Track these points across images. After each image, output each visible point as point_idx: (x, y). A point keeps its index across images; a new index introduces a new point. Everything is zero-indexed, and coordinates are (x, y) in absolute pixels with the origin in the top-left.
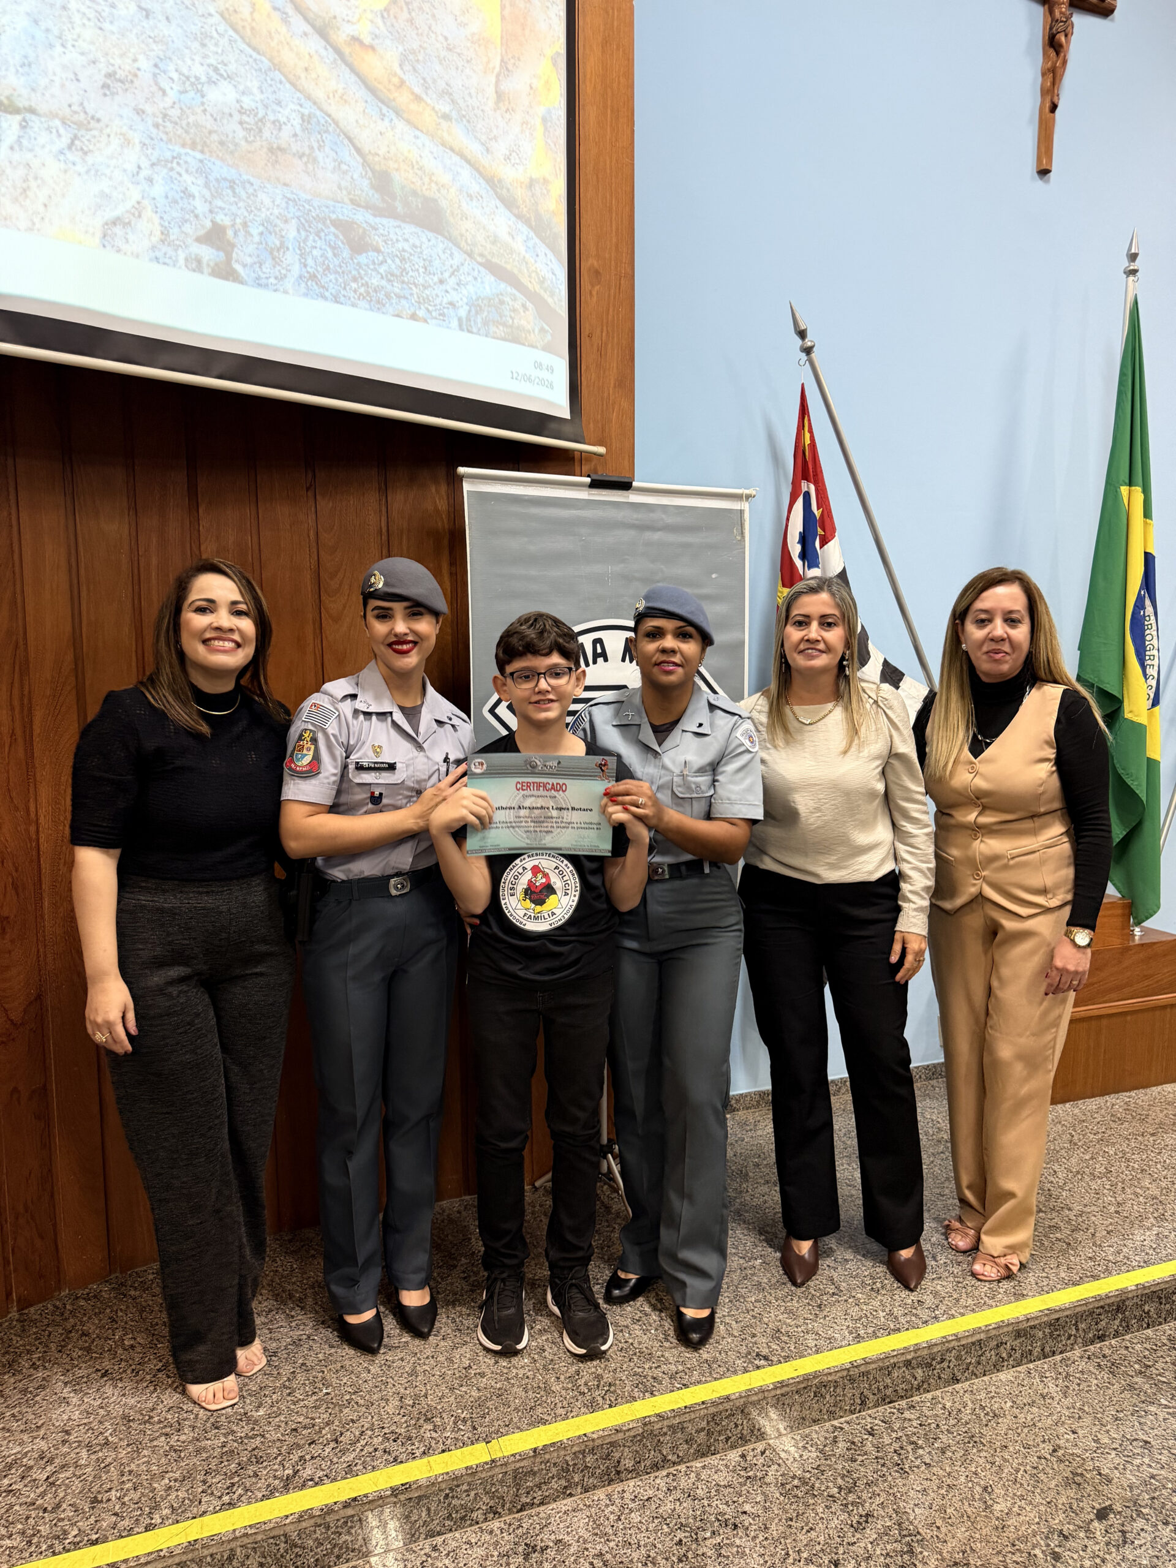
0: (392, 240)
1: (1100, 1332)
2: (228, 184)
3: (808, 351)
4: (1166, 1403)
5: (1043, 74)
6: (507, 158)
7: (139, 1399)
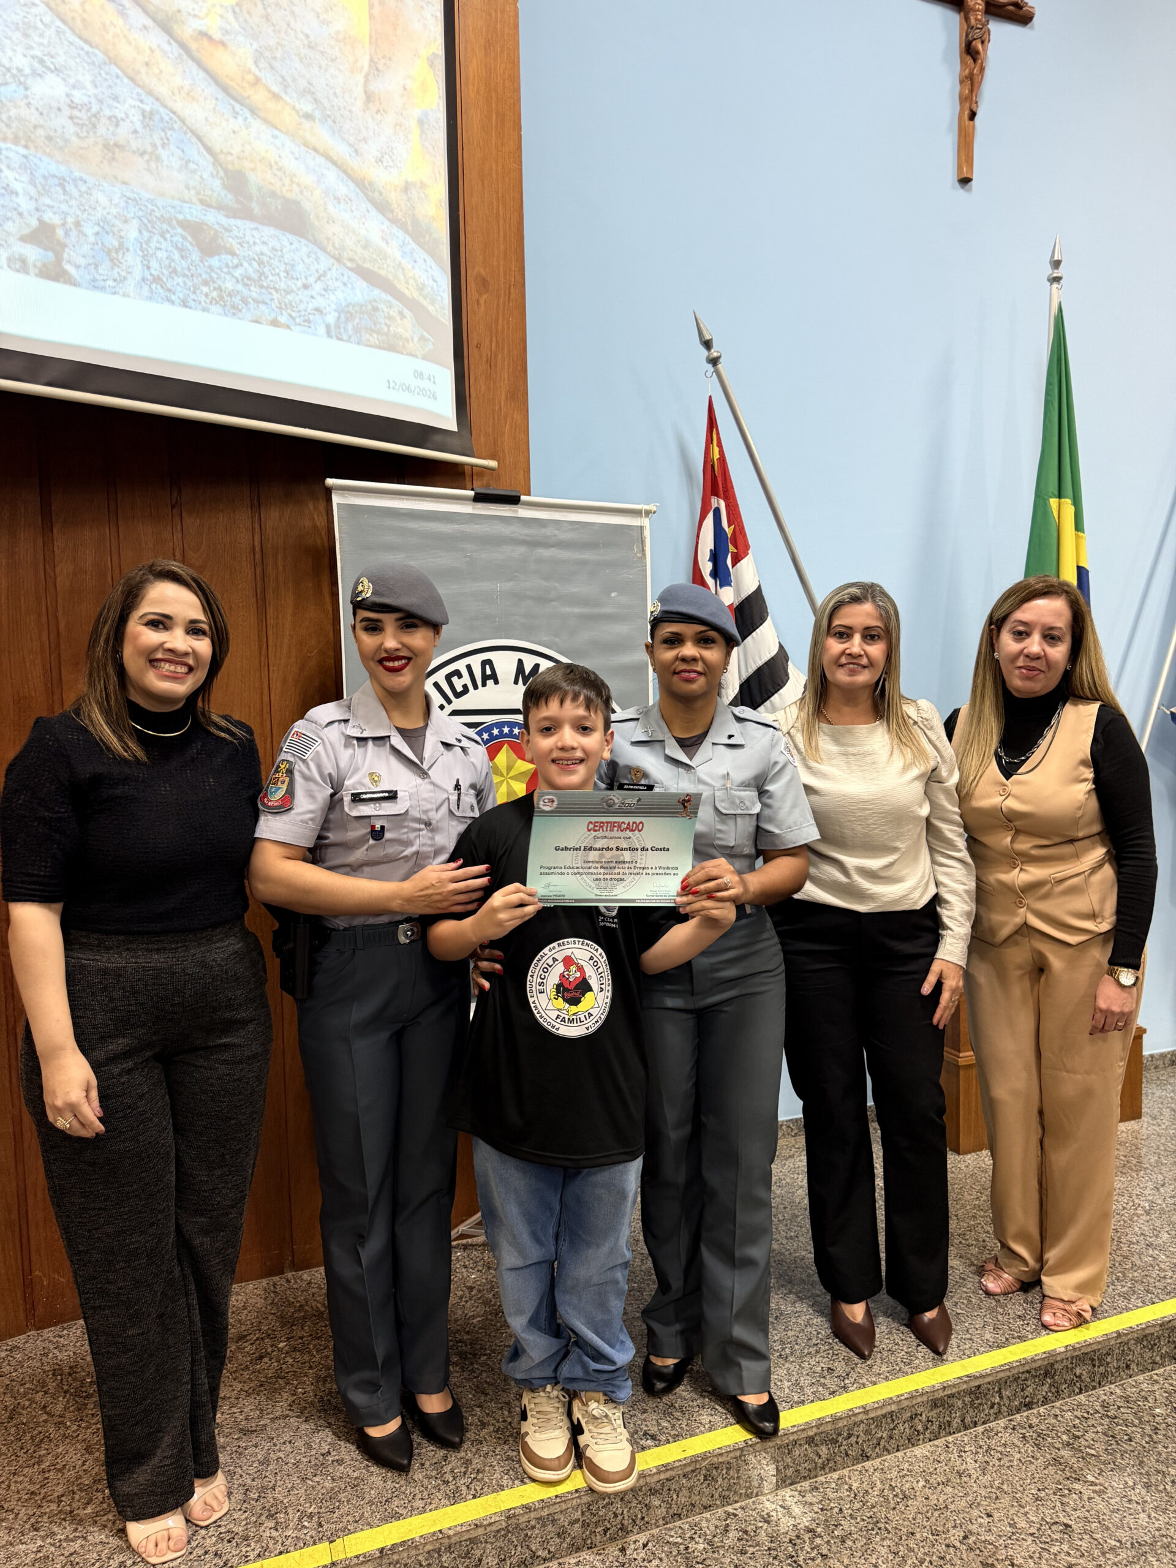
0: (248, 243)
1: (1027, 1400)
2: (57, 182)
3: (714, 361)
5: (961, 82)
6: (379, 161)
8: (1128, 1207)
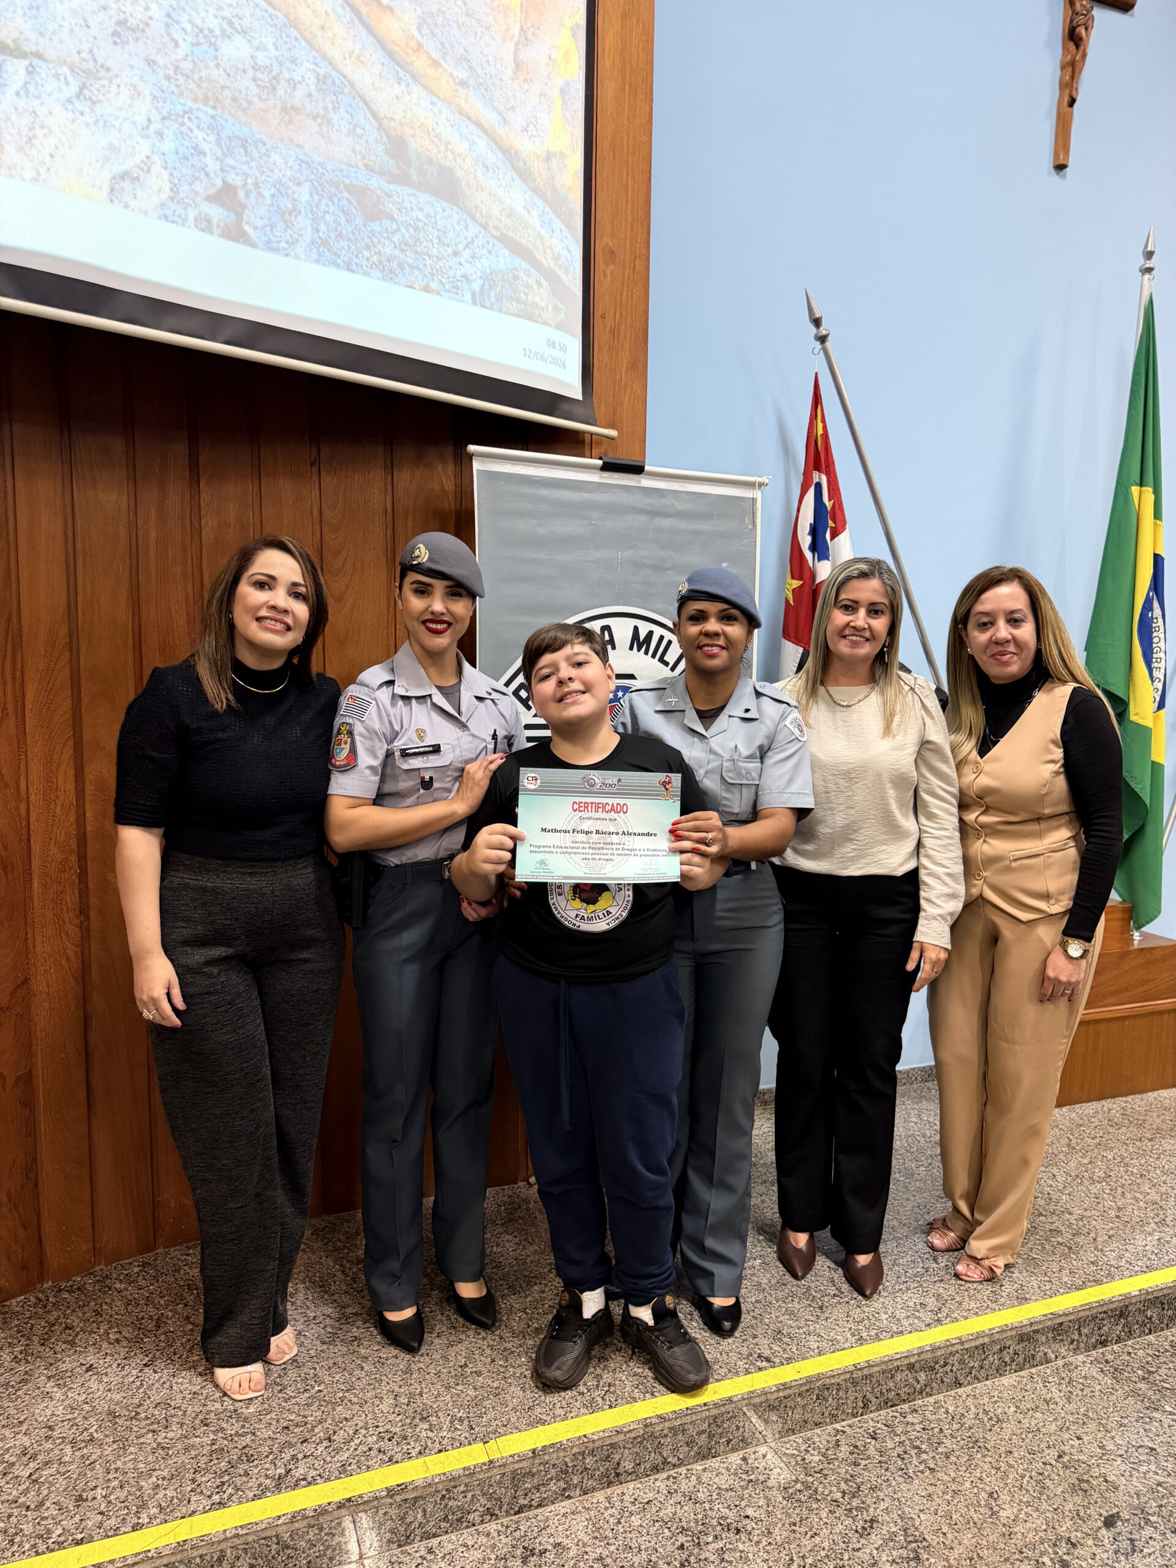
0: (406, 208)
1: (1103, 1338)
3: (822, 339)
4: (1171, 1409)
5: (1062, 68)
6: (525, 130)
7: (125, 1395)
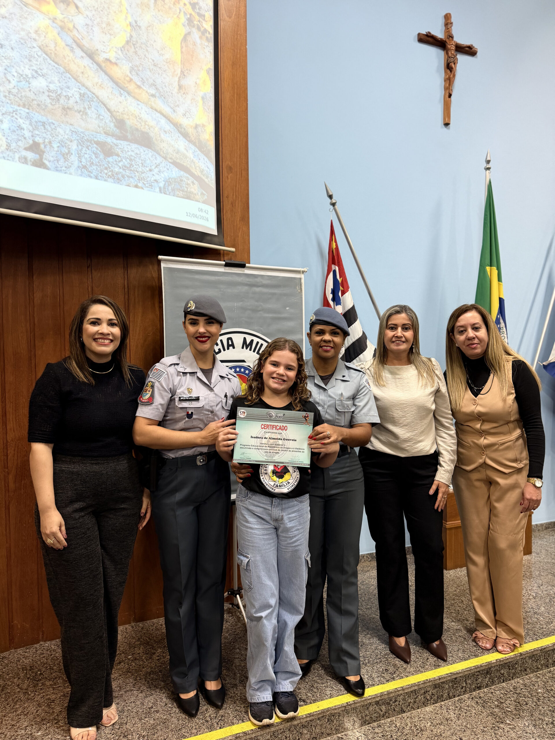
0: (125, 151)
1: (479, 685)
2: (41, 124)
3: (333, 204)
4: (509, 722)
5: (445, 81)
6: (184, 115)
8: (525, 595)
